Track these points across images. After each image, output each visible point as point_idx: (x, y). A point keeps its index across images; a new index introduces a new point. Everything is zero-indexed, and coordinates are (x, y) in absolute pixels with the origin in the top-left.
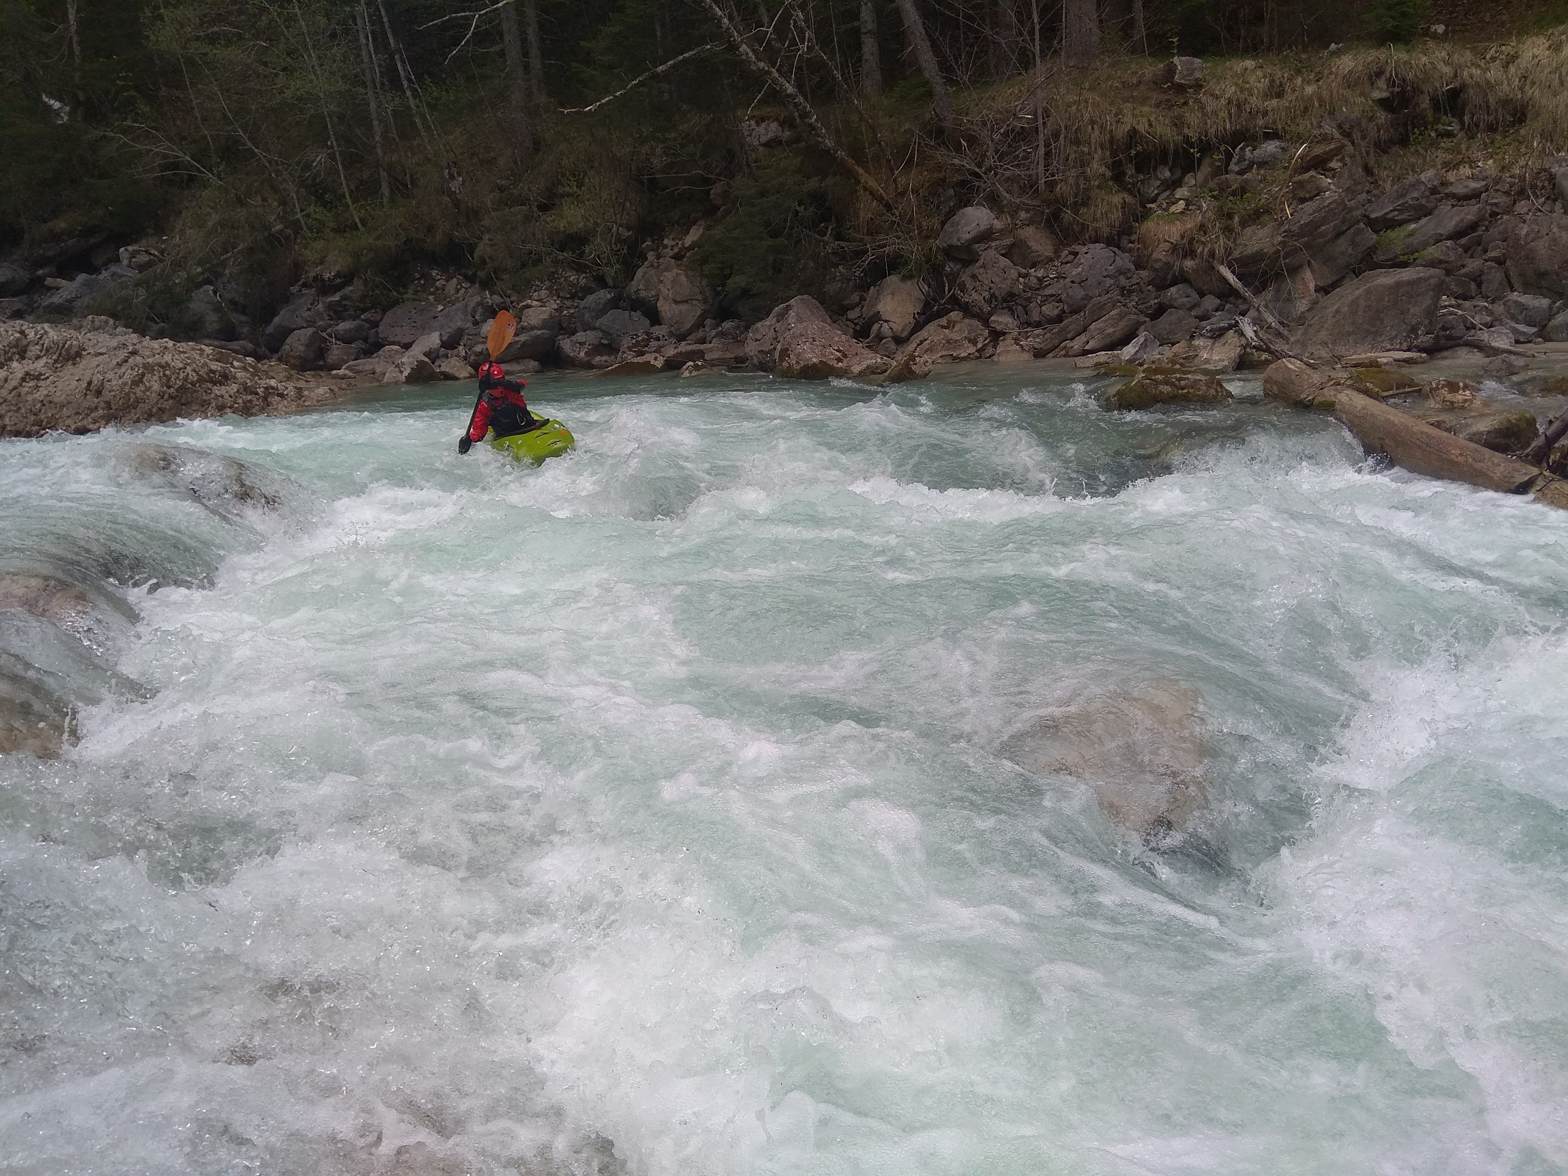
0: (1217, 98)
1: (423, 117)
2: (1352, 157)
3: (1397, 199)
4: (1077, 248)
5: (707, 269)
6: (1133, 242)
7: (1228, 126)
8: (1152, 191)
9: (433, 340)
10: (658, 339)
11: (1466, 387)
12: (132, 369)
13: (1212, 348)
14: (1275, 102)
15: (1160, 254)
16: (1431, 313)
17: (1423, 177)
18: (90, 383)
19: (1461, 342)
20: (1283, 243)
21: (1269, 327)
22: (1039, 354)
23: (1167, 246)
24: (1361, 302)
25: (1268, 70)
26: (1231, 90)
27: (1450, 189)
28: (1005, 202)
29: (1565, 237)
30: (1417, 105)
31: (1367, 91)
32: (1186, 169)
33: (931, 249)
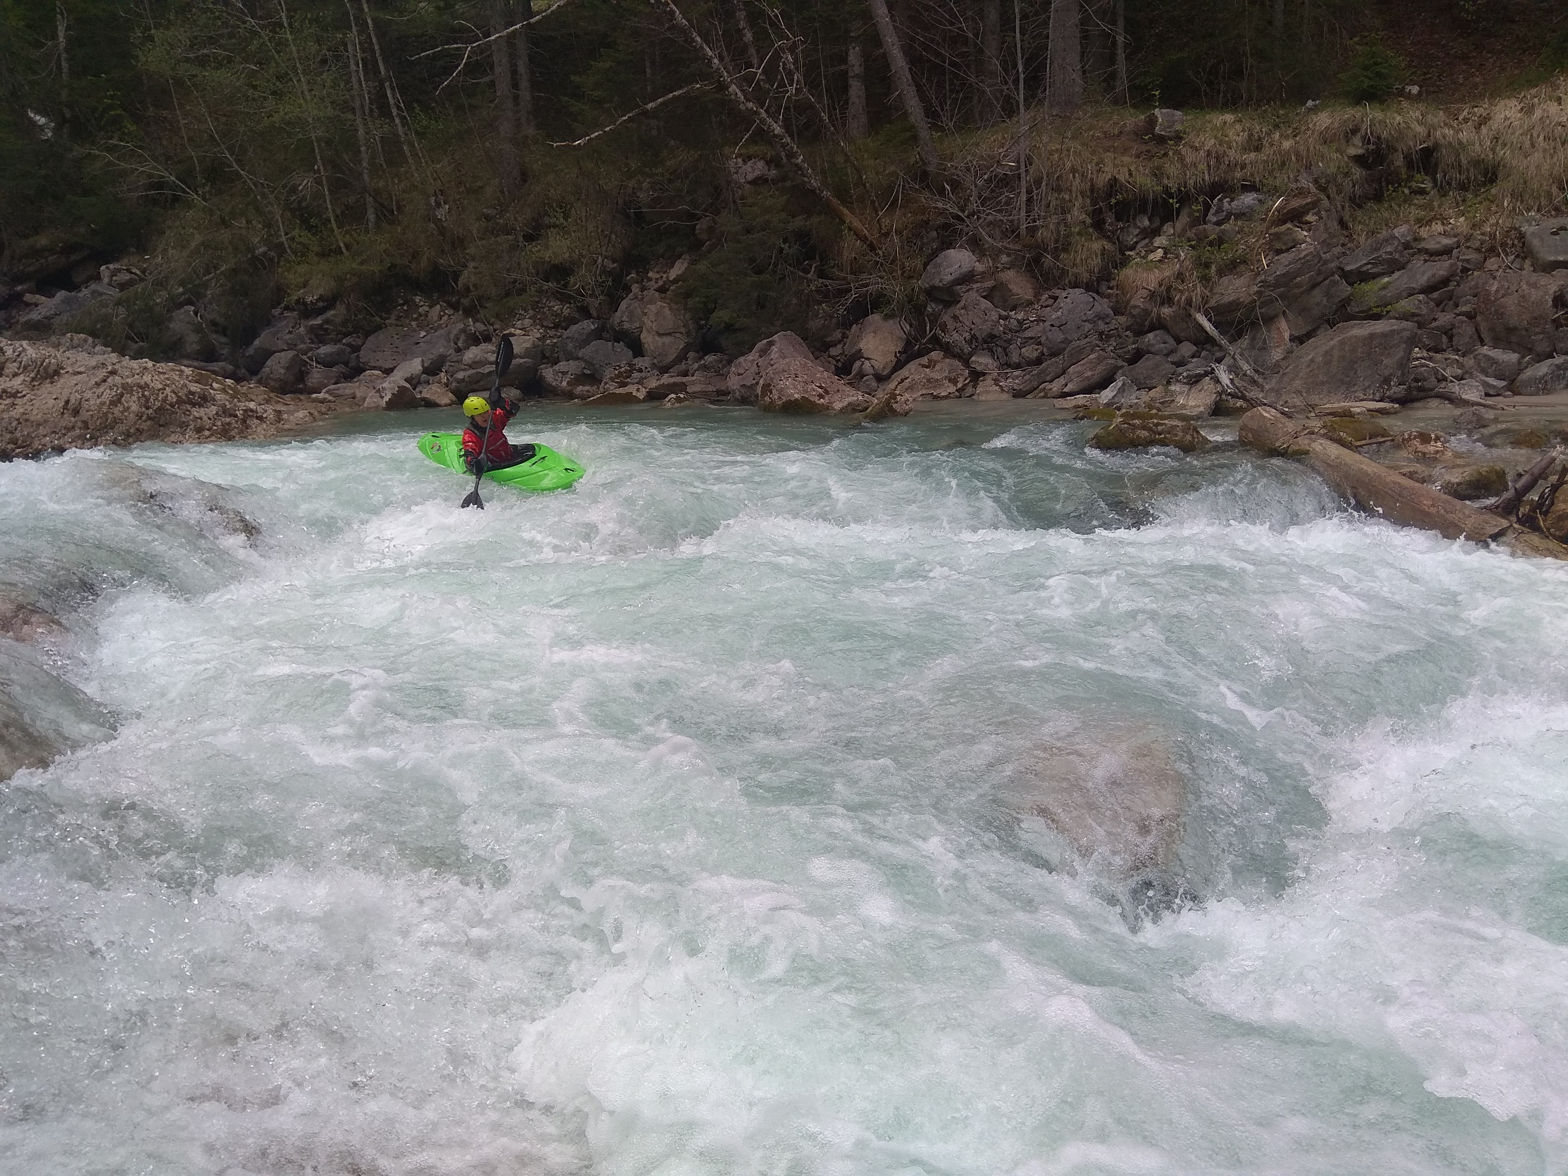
0: (1197, 149)
1: (411, 144)
2: (1327, 211)
3: (1371, 253)
4: (1057, 292)
5: (690, 302)
6: (1111, 288)
7: (1207, 178)
8: (1131, 240)
9: (415, 366)
10: (641, 371)
11: (1437, 439)
12: (111, 389)
13: (1188, 395)
14: (1253, 155)
15: (1138, 301)
16: (1403, 364)
17: (1397, 232)
18: (67, 402)
19: (1432, 393)
20: (1259, 293)
21: (1245, 375)
22: (1018, 394)
23: (1145, 293)
24: (1336, 353)
25: (1248, 125)
26: (1210, 143)
27: (1423, 245)
28: (987, 246)
29: (1535, 294)
30: (1392, 162)
31: (1343, 147)
32: (1165, 220)
33: (913, 289)
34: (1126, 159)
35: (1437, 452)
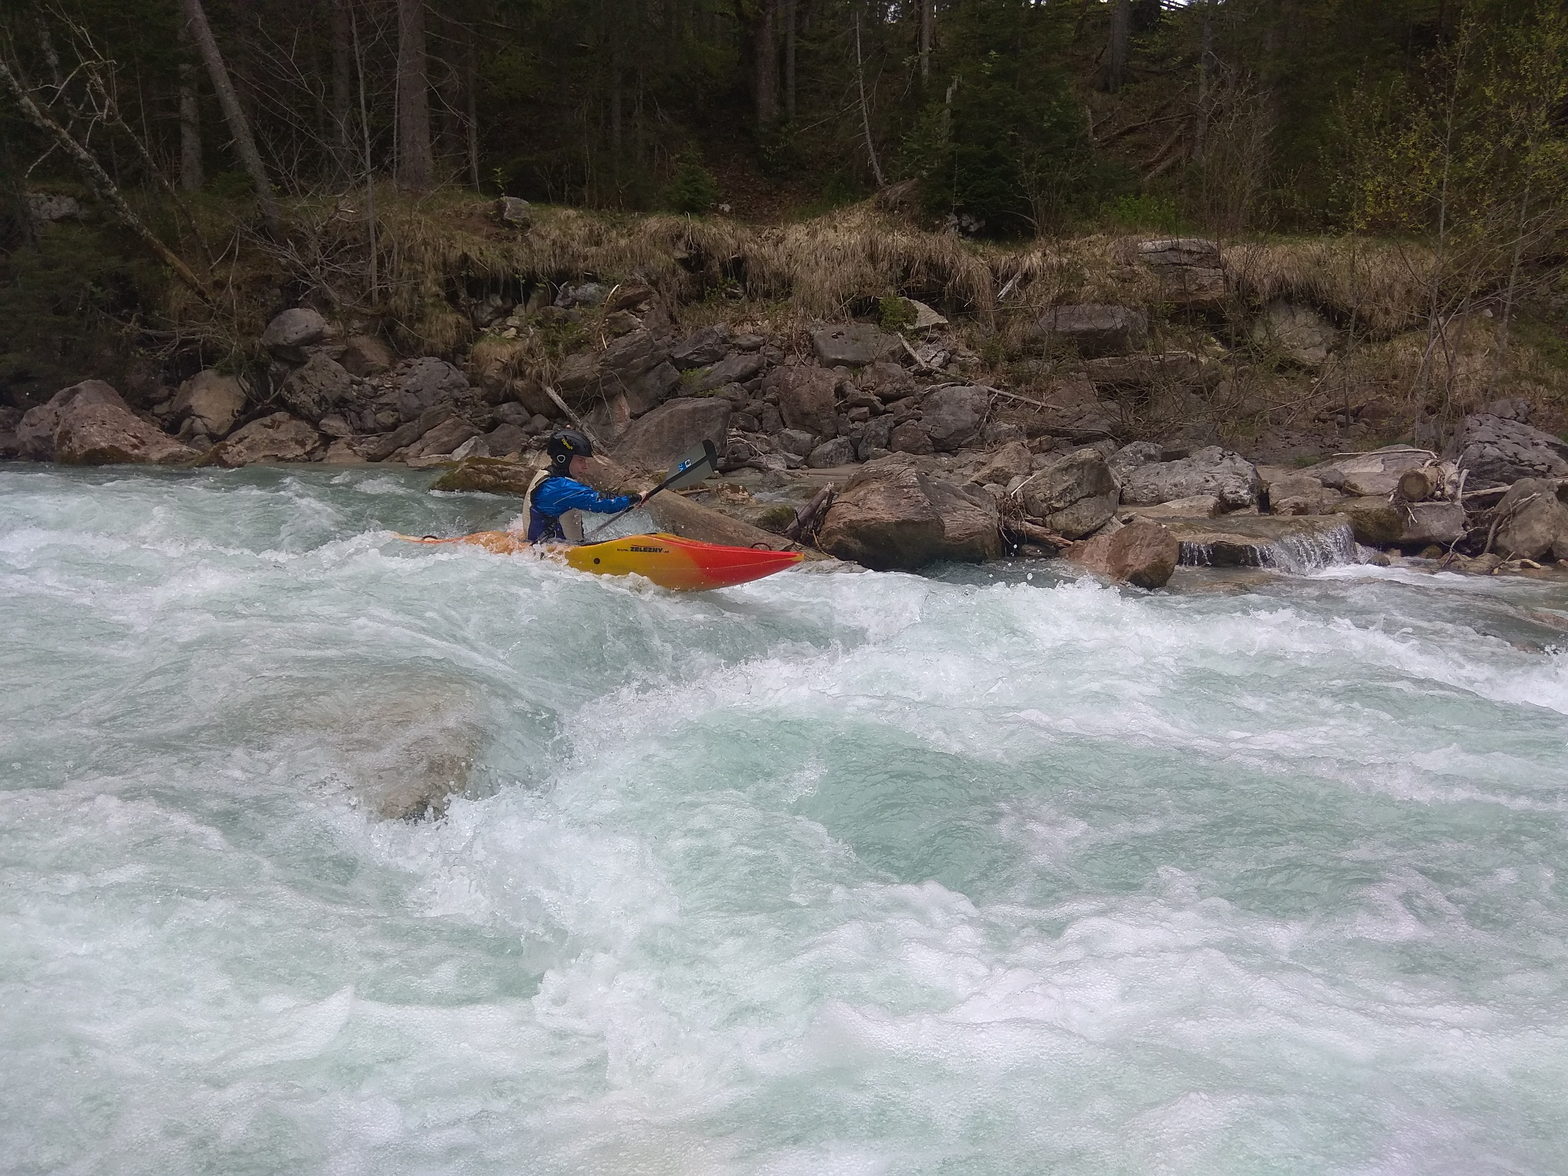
0: (543, 238)
2: (658, 304)
3: (696, 344)
4: (412, 361)
6: (467, 361)
7: (553, 265)
8: (485, 315)
11: (744, 490)
14: (594, 249)
16: (721, 436)
17: (716, 328)
19: (746, 463)
20: (601, 371)
22: (373, 459)
23: (498, 365)
24: (666, 424)
25: (588, 221)
26: (555, 233)
27: (737, 341)
28: (338, 309)
29: (821, 385)
30: (710, 268)
31: (671, 250)
32: (516, 301)
33: (253, 346)
34: (477, 238)
35: (744, 499)
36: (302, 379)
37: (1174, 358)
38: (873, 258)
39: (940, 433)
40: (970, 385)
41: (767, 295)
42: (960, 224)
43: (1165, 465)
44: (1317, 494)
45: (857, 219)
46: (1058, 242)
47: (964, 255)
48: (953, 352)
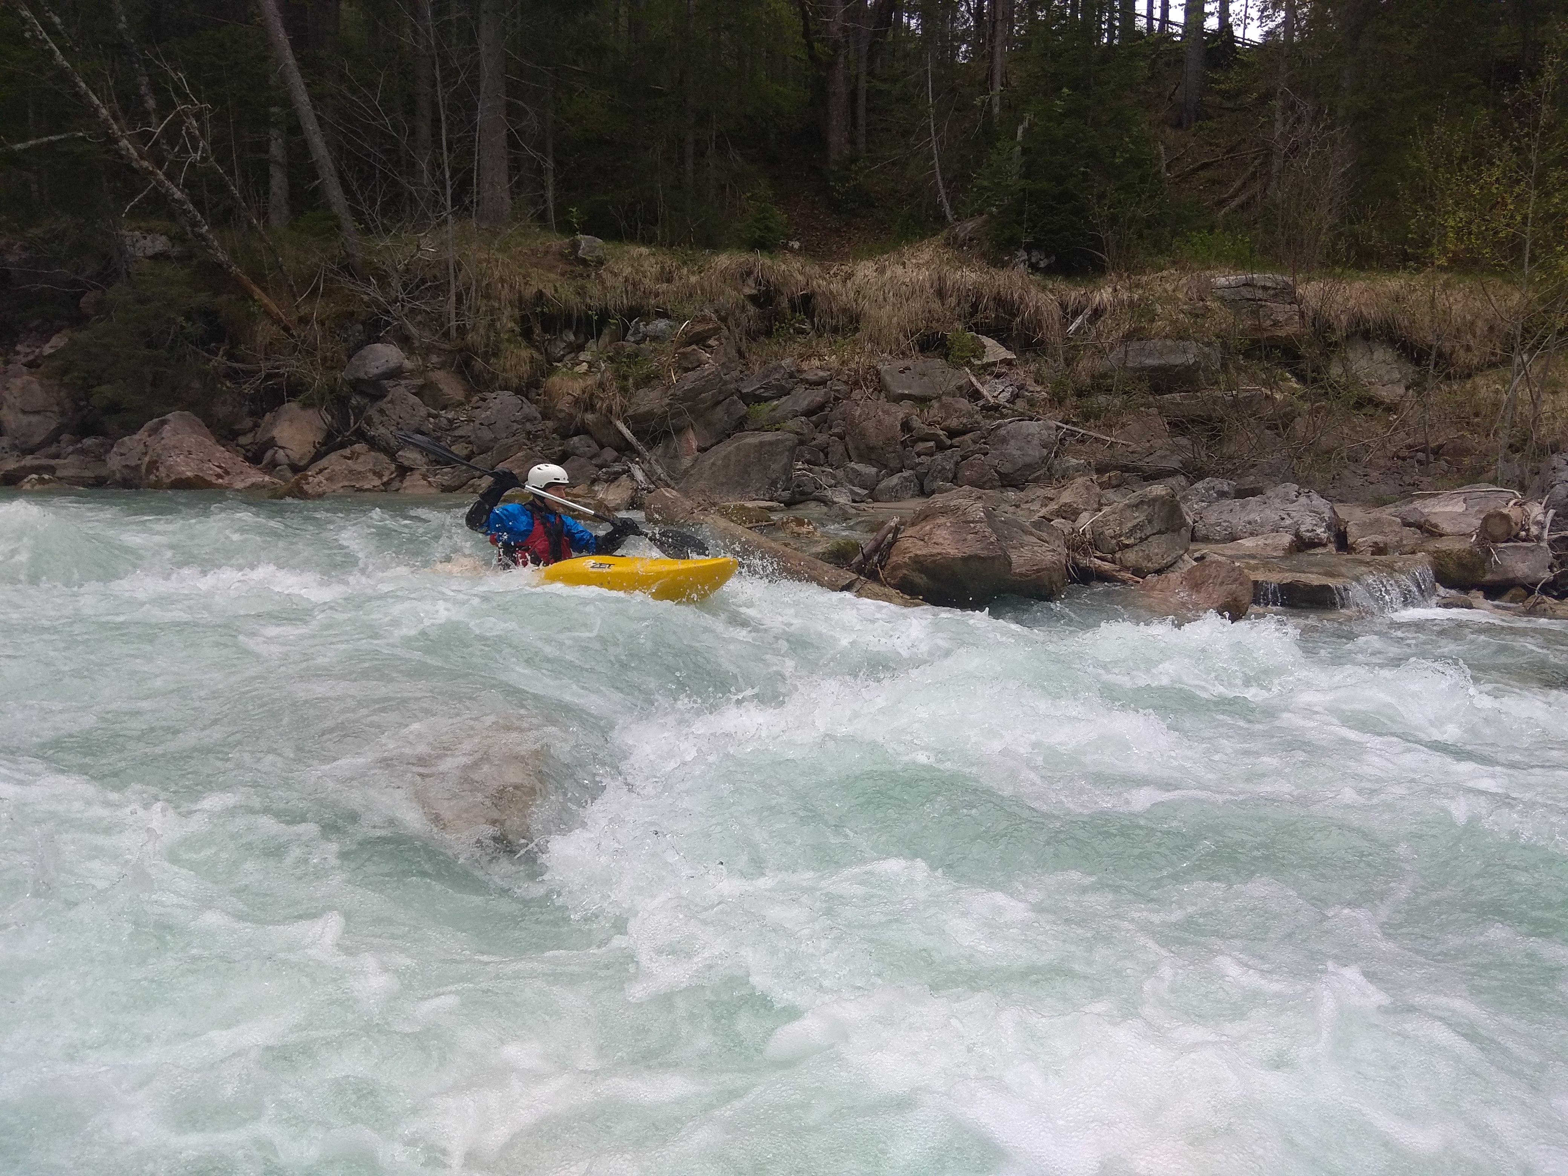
0: (616, 275)
2: (727, 339)
3: (764, 379)
4: (487, 395)
5: (68, 379)
6: (540, 394)
7: (625, 301)
8: (558, 352)
11: (809, 523)
13: (607, 490)
14: (665, 285)
16: (788, 469)
17: (783, 363)
19: (811, 497)
20: (670, 405)
22: (447, 490)
23: (570, 399)
24: (733, 458)
25: (660, 259)
26: (627, 271)
27: (804, 376)
28: (417, 344)
29: (887, 420)
30: (779, 304)
31: (740, 287)
32: (589, 336)
33: (336, 379)
34: (552, 276)
35: (809, 533)
36: (382, 412)
37: (1248, 394)
38: (941, 294)
39: (1007, 468)
40: (1038, 420)
41: (835, 330)
42: (1029, 260)
43: (1238, 502)
44: (1397, 533)
45: (926, 255)
46: (1129, 277)
47: (1033, 291)
48: (1021, 387)
